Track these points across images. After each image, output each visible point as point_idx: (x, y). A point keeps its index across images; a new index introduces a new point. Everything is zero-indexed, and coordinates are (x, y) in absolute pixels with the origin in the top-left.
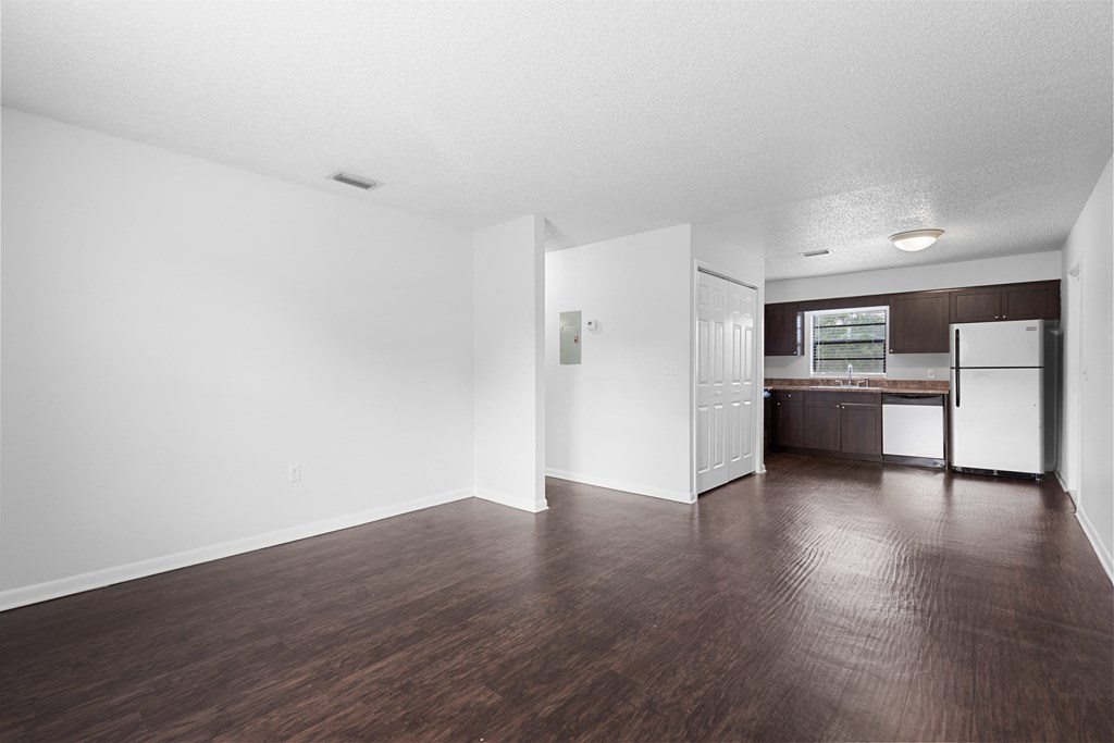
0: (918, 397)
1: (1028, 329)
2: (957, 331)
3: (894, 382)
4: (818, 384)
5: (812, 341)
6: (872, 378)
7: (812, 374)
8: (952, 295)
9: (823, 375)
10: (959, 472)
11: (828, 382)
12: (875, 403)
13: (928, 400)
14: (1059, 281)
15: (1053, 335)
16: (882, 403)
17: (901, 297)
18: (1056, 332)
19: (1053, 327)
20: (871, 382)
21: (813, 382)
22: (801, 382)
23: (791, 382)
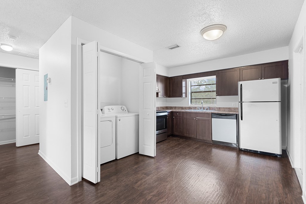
0: (226, 115)
1: (273, 83)
2: (241, 85)
3: (219, 108)
4: (191, 109)
5: (190, 92)
6: (211, 107)
7: (190, 105)
8: (241, 69)
9: (193, 105)
10: (243, 151)
11: (195, 108)
12: (209, 118)
13: (230, 117)
14: (287, 61)
15: (285, 87)
16: (212, 118)
17: (220, 71)
18: (286, 86)
19: (285, 83)
20: (210, 108)
21: (190, 108)
22: (186, 108)
23: (182, 108)
